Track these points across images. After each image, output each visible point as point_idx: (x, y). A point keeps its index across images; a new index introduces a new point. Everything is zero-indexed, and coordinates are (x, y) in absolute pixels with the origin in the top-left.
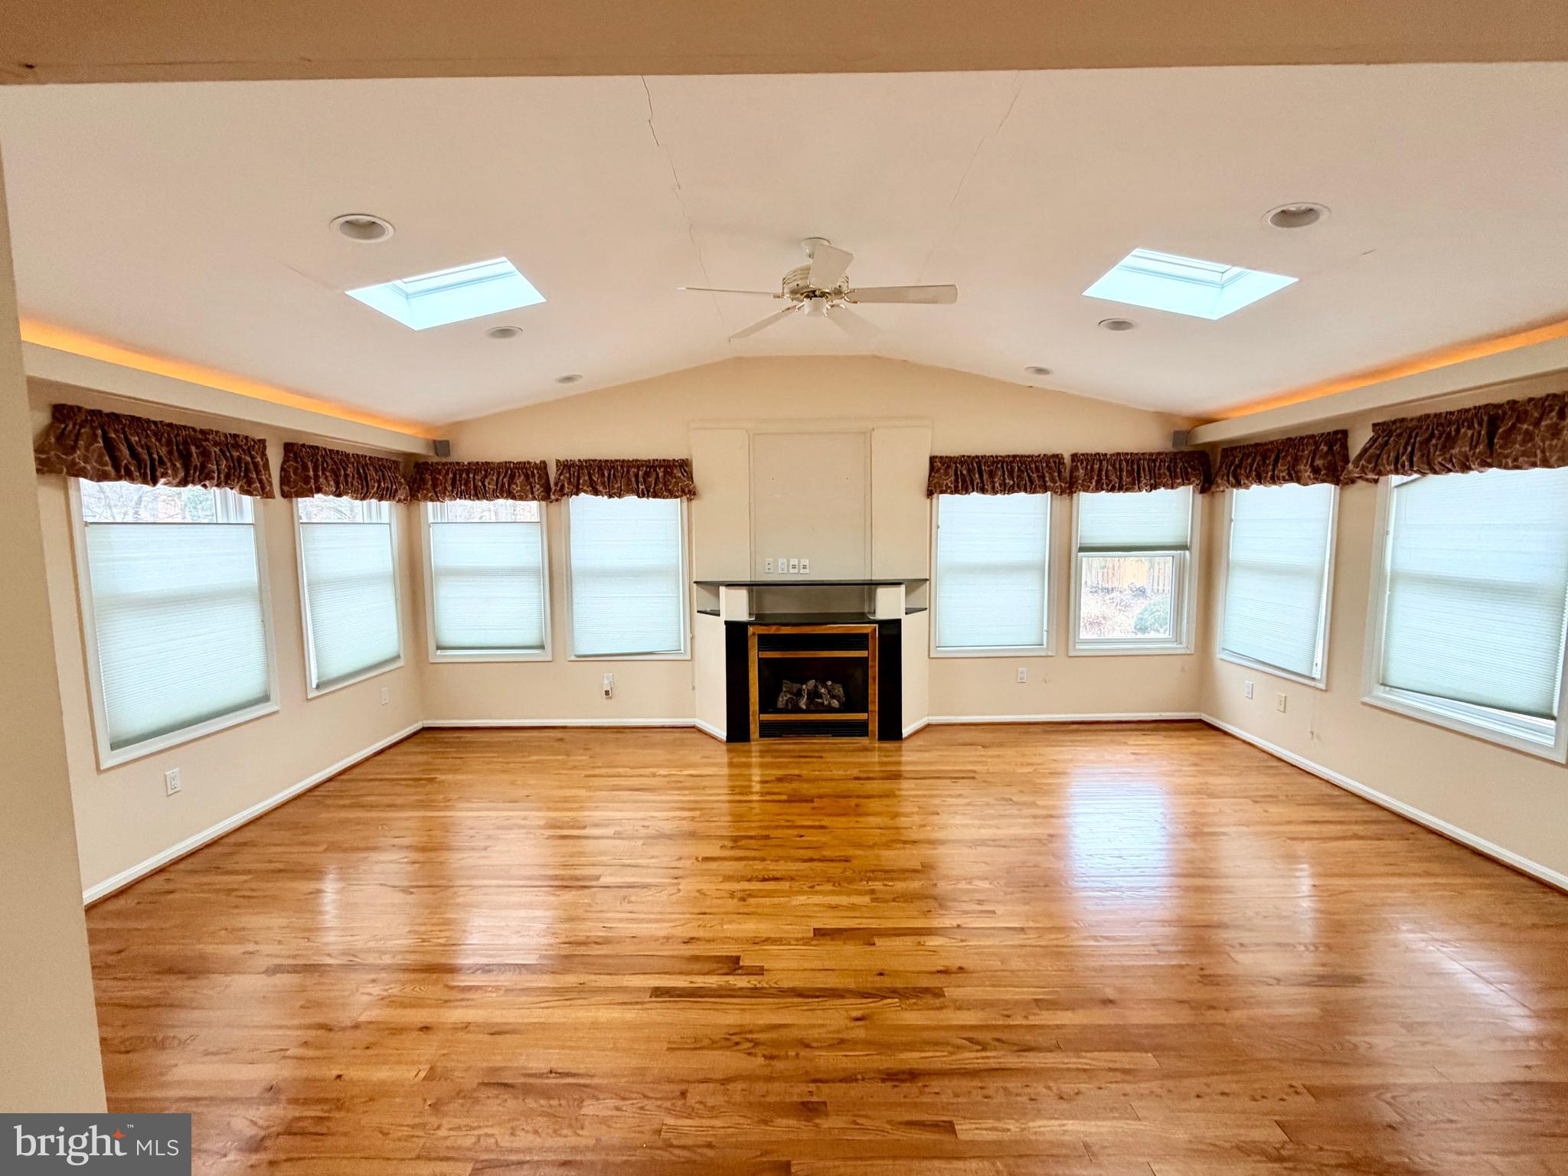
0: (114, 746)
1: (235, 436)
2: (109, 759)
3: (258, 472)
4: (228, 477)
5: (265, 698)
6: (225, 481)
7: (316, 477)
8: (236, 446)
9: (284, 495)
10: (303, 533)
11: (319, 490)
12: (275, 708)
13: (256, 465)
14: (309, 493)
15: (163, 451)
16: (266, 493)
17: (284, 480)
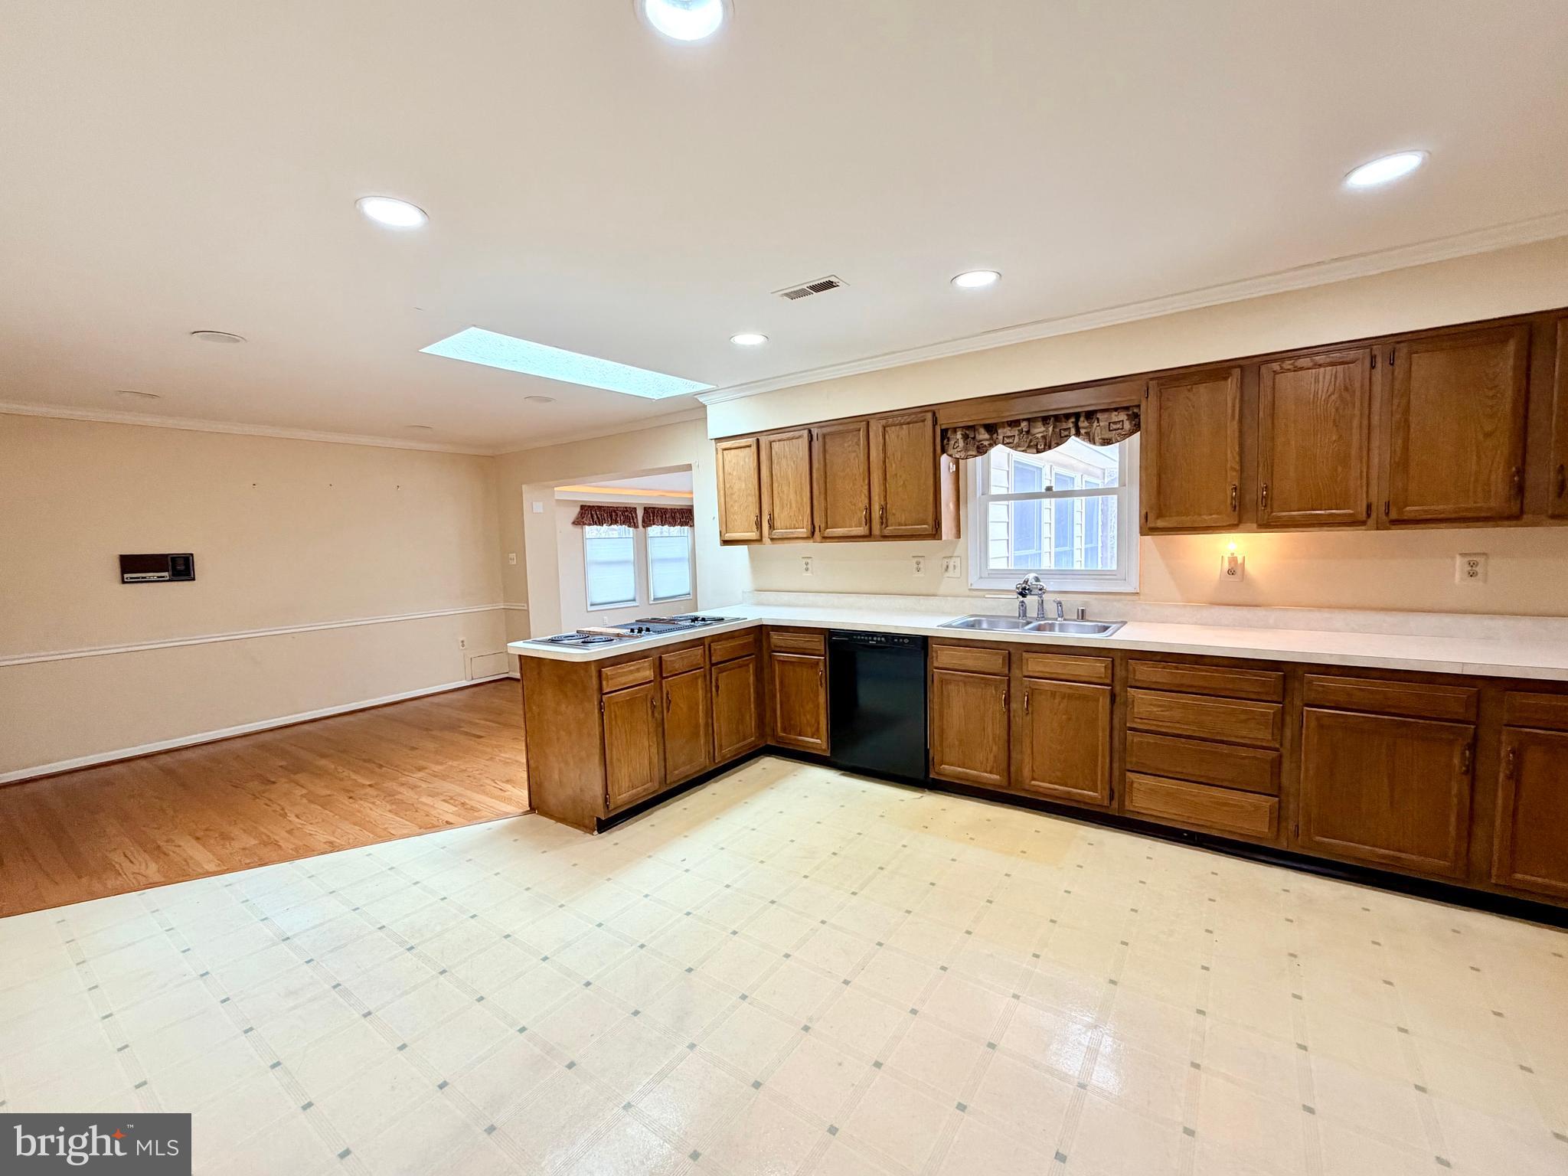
0: (592, 605)
1: (626, 508)
2: (590, 609)
3: (633, 520)
4: (624, 522)
5: (634, 600)
6: (624, 523)
7: (654, 519)
8: (627, 511)
9: (644, 527)
10: (649, 541)
11: (654, 524)
12: (637, 604)
13: (633, 517)
14: (650, 525)
15: (605, 515)
16: (636, 526)
17: (643, 521)
